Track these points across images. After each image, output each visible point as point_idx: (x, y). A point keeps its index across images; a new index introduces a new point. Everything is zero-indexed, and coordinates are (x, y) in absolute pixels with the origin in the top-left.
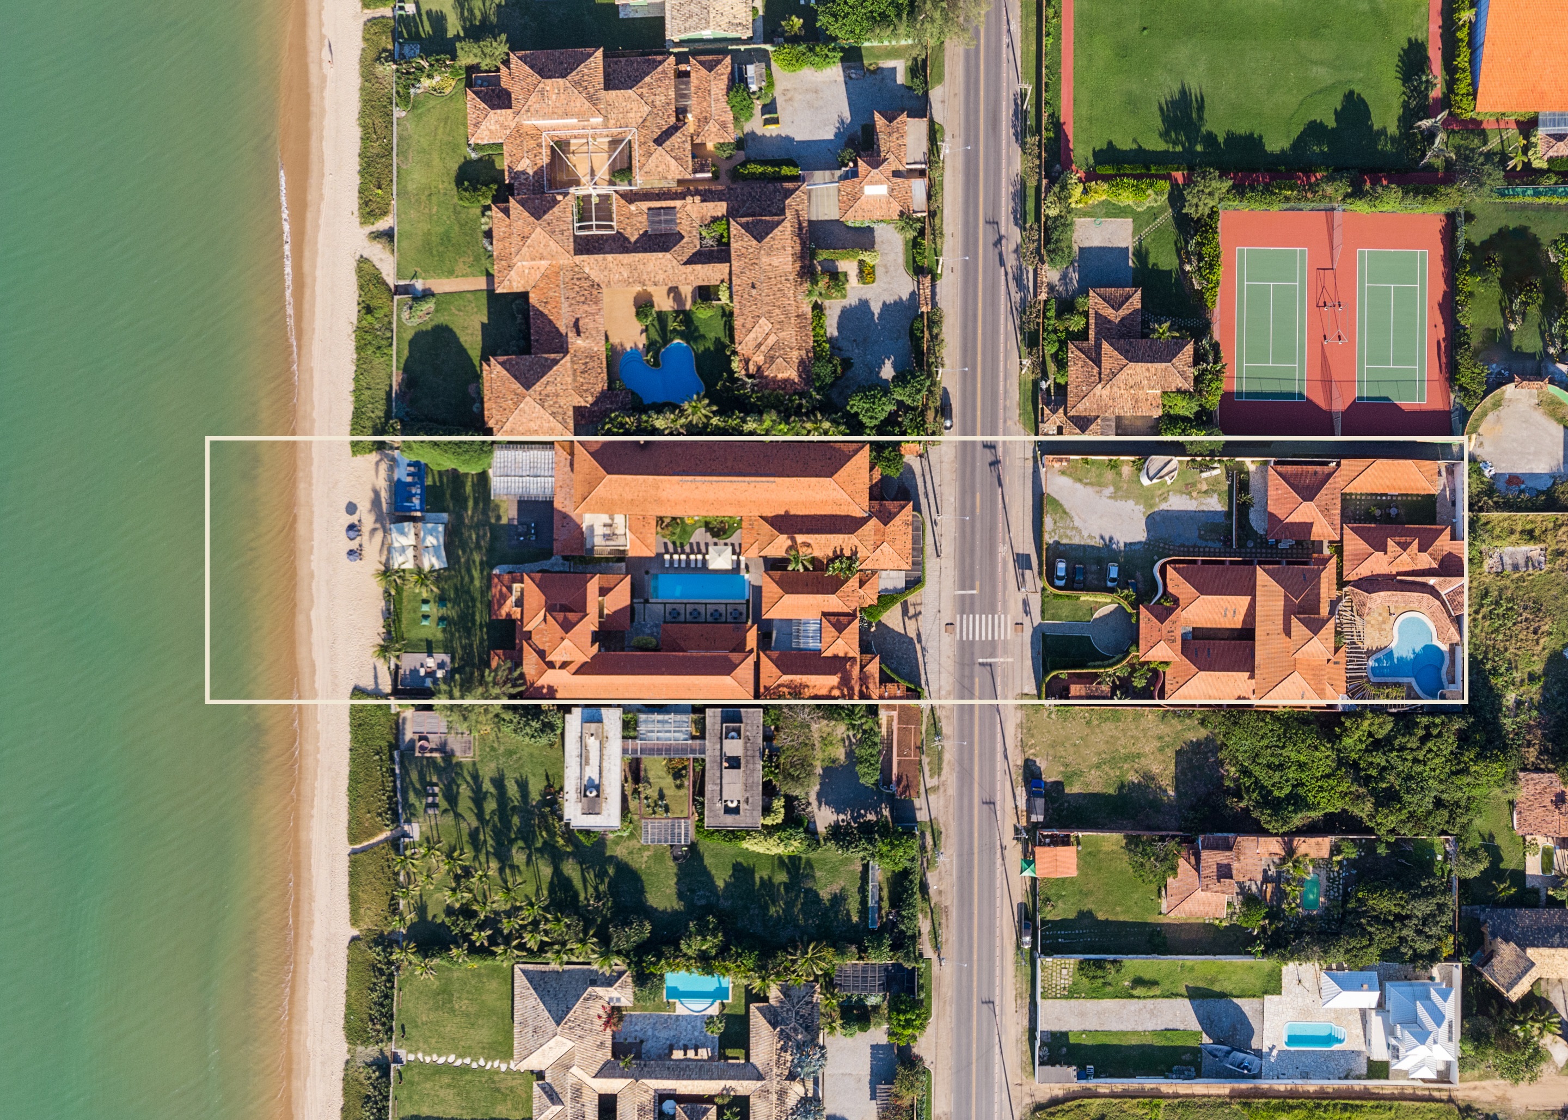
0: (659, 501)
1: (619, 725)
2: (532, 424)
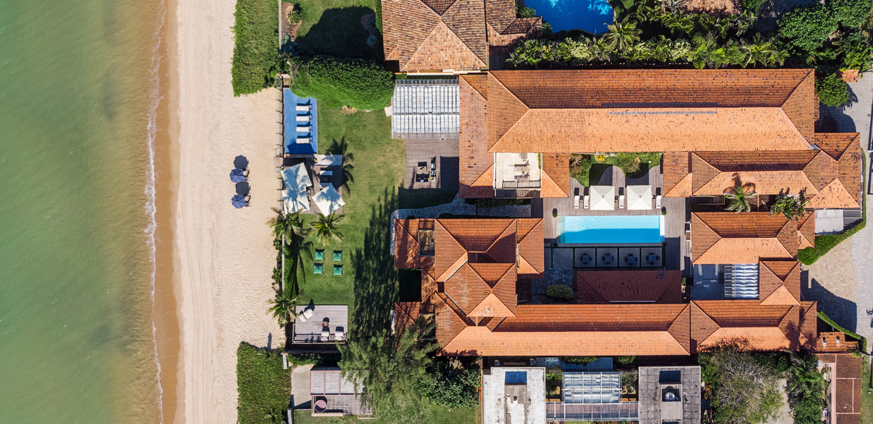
0: (583, 137)
1: (542, 385)
2: (443, 54)
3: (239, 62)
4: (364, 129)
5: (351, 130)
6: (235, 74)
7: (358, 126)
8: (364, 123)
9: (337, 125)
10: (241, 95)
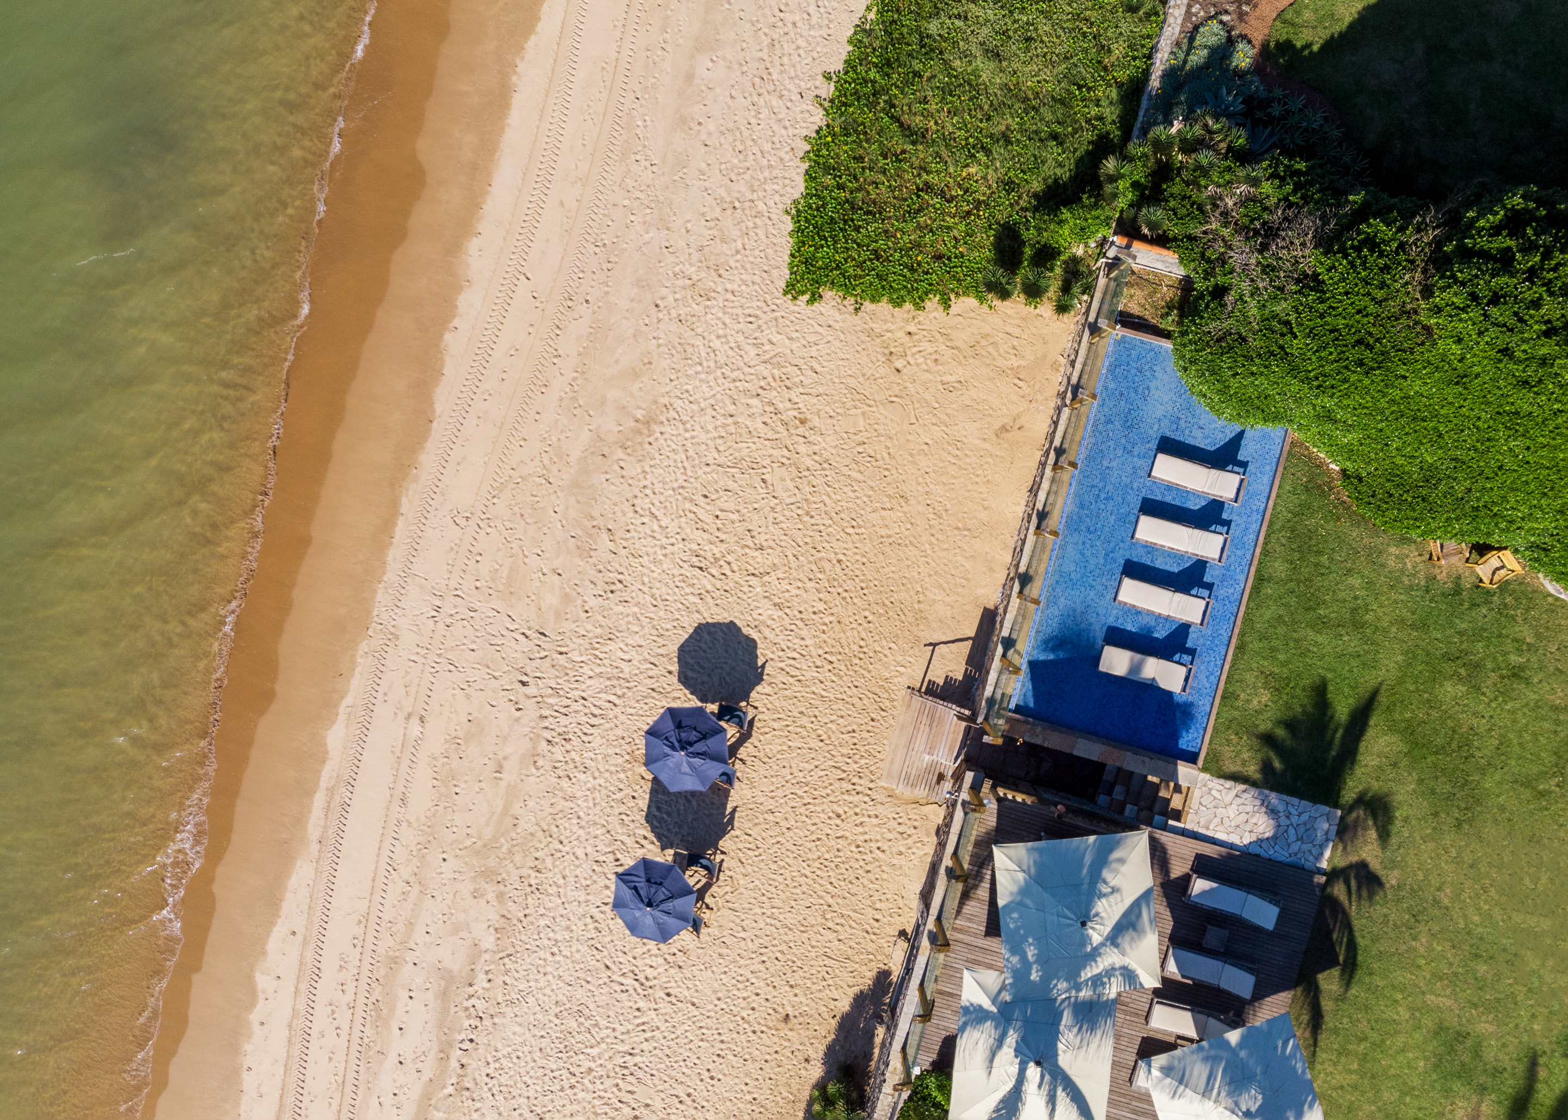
3: (872, 106)
4: (1505, 694)
5: (1436, 676)
6: (828, 169)
7: (1477, 666)
8: (1514, 659)
9: (1358, 625)
10: (829, 294)
